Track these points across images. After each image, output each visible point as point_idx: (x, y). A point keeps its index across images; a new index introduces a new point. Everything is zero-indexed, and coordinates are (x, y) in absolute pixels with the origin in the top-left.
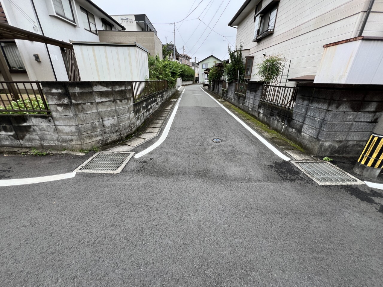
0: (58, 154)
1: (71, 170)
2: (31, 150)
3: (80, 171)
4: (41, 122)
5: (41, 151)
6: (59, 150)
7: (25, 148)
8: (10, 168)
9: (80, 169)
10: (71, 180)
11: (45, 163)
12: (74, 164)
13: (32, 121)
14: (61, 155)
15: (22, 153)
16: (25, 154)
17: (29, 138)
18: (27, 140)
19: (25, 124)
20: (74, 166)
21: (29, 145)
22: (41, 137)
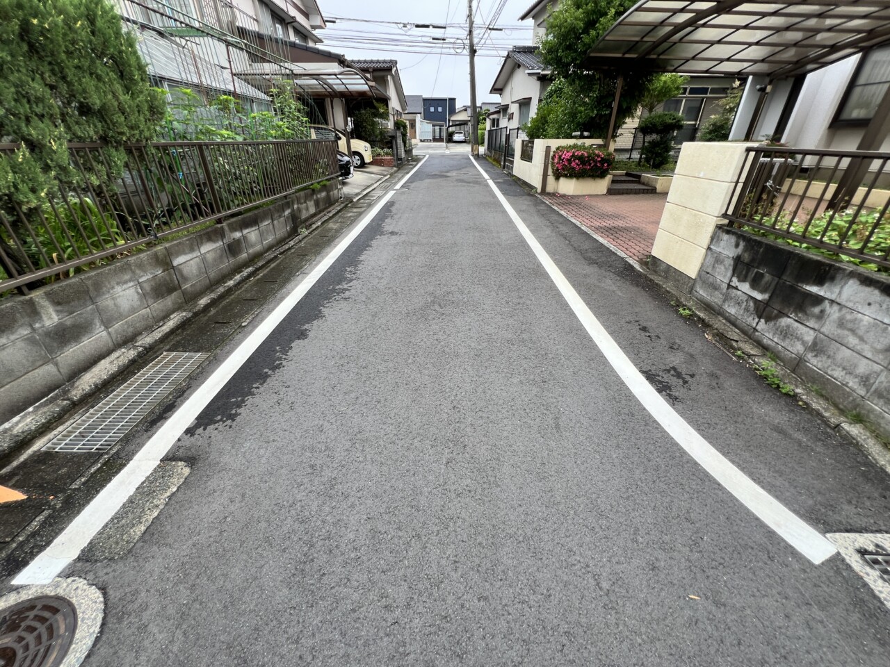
0: (823, 417)
1: (824, 523)
2: (763, 355)
3: (855, 562)
4: (869, 304)
5: (784, 375)
6: (836, 406)
7: (755, 341)
8: (692, 376)
9: (863, 552)
10: (797, 567)
11: (767, 418)
12: (850, 502)
13: (842, 287)
14: (829, 426)
15: (739, 353)
16: (743, 358)
17: (788, 327)
18: (777, 329)
19: (814, 289)
20: (848, 511)
21: (770, 342)
22: (822, 341)
